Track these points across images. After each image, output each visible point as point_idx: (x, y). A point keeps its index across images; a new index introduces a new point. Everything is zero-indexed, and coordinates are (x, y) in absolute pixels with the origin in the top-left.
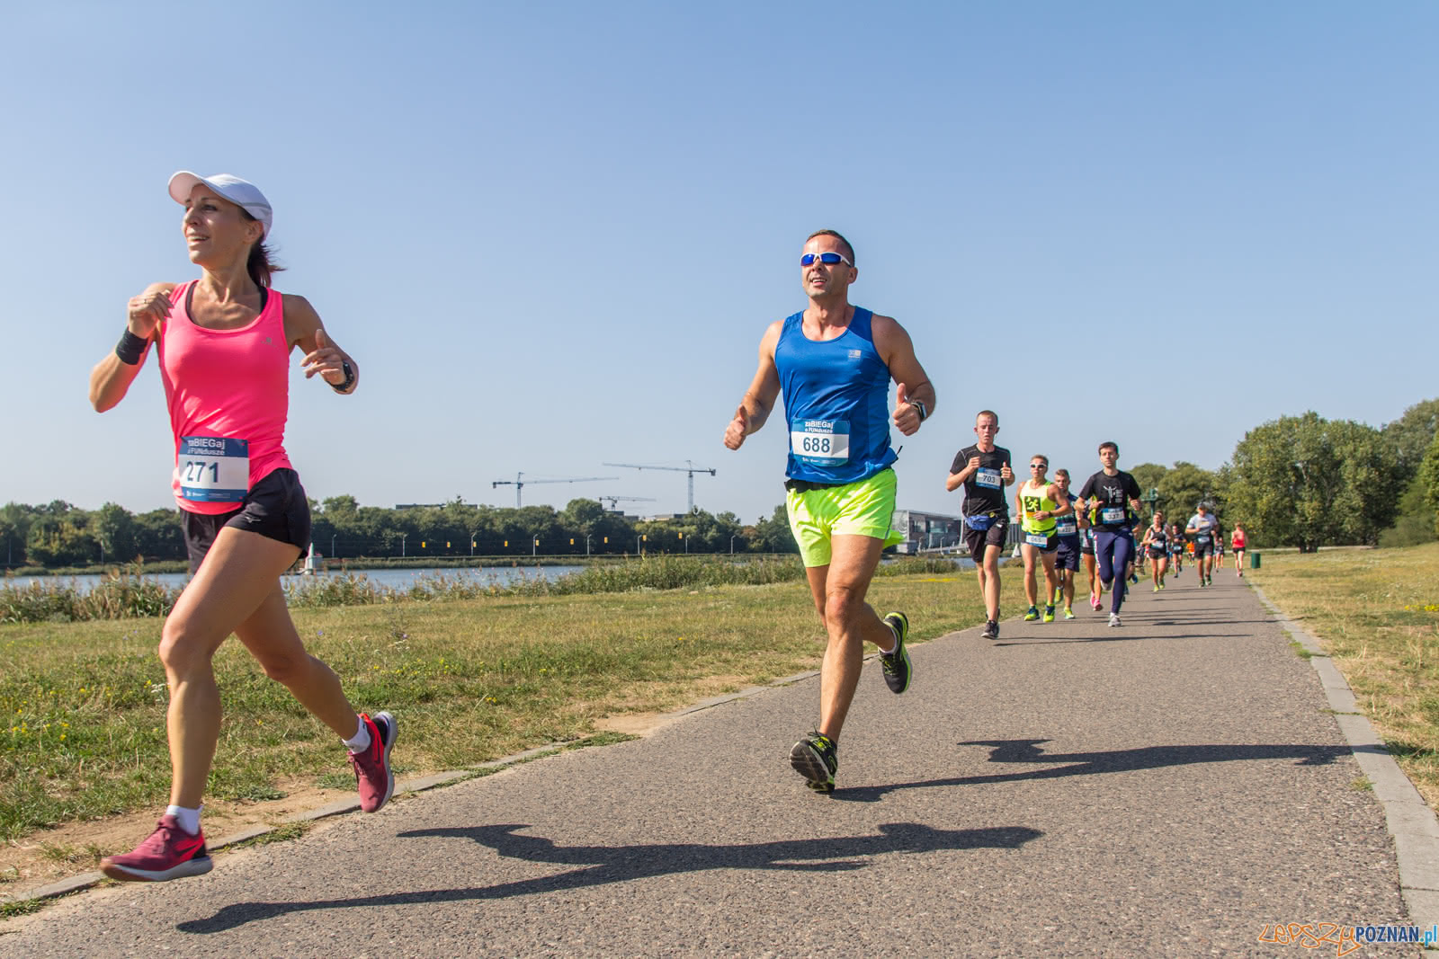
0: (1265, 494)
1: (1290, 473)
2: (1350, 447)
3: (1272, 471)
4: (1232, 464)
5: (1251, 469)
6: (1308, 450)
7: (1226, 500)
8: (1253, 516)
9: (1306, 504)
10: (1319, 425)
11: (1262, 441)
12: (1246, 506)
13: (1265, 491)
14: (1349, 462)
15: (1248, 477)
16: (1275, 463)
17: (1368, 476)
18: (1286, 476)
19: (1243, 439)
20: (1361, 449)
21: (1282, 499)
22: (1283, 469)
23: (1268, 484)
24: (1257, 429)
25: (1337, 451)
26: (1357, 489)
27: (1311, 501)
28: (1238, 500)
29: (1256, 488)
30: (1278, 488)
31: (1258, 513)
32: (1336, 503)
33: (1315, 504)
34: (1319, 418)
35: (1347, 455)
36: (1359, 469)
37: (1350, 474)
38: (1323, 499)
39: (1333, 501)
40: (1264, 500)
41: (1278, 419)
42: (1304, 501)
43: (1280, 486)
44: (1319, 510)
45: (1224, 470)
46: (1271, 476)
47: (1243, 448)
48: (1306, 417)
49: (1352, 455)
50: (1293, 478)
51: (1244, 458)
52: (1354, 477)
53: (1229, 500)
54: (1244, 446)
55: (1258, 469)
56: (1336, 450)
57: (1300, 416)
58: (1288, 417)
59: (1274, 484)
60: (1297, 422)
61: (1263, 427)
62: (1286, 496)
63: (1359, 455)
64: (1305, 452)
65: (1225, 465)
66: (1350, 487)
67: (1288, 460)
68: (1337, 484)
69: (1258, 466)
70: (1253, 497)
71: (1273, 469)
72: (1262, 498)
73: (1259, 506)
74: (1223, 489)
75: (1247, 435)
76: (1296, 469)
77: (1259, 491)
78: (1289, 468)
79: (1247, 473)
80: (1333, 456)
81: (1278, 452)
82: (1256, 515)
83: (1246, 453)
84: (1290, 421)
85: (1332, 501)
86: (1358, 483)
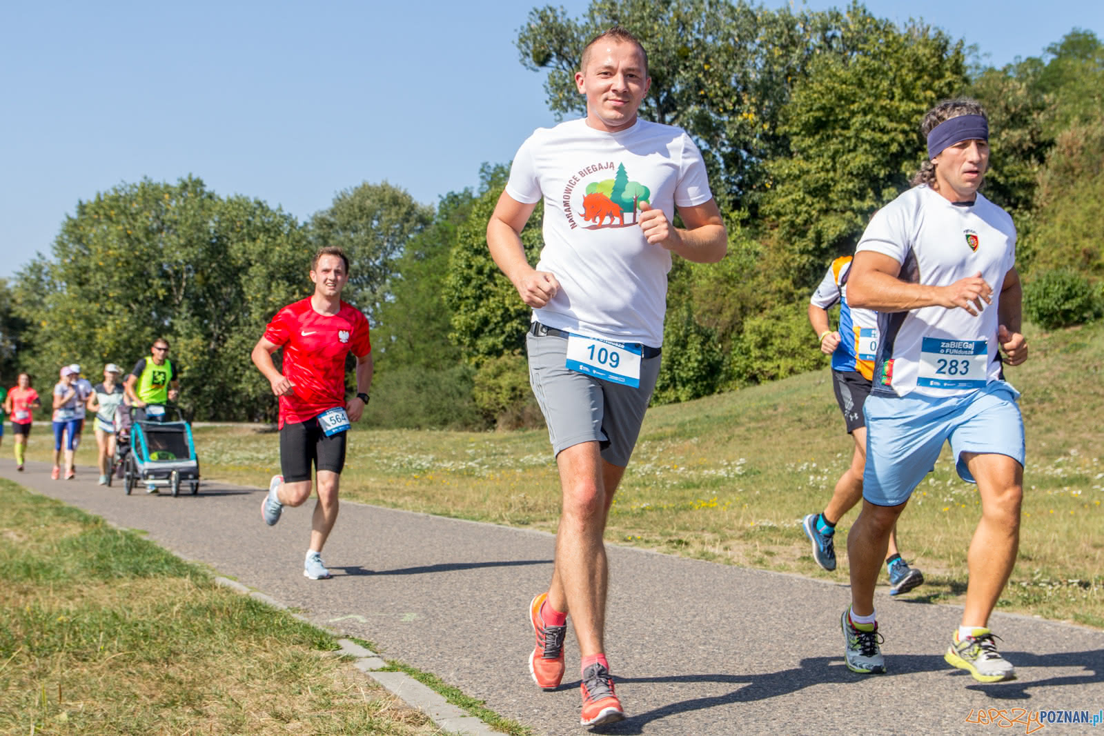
0: (111, 317)
1: (157, 282)
2: (260, 245)
3: (125, 275)
4: (52, 258)
5: (86, 270)
6: (190, 243)
7: (39, 325)
8: (88, 358)
9: (182, 341)
10: (207, 202)
11: (109, 218)
12: (76, 337)
13: (111, 313)
14: (258, 270)
15: (81, 284)
16: (133, 262)
17: (284, 300)
18: (150, 286)
19: (74, 215)
20: (278, 248)
21: (140, 329)
22: (143, 275)
23: (118, 300)
24: (99, 196)
25: (235, 250)
26: (266, 319)
27: (190, 336)
28: (61, 325)
29: (95, 306)
30: (131, 311)
31: (97, 354)
32: (231, 343)
33: (198, 341)
34: (207, 189)
35: (253, 257)
36: (274, 284)
37: (258, 290)
38: (208, 336)
39: (225, 341)
40: (110, 328)
41: (138, 185)
42: (177, 334)
43: (135, 307)
44: (203, 353)
45: (36, 269)
46: (122, 285)
47: (75, 232)
48: (185, 186)
49: (263, 256)
50: (162, 292)
51: (75, 248)
52: (265, 297)
53: (44, 324)
54: (76, 226)
55: (99, 268)
56: (235, 247)
57: (174, 183)
58: (155, 181)
59: (128, 300)
60: (170, 193)
61: (112, 193)
62: (145, 324)
63: (274, 258)
64: (185, 246)
65: (37, 258)
66: (256, 315)
67: (150, 258)
68: (229, 309)
69: (101, 264)
70: (90, 322)
71: (126, 271)
72: (104, 325)
73: (100, 338)
74: (33, 304)
75: (82, 208)
76: (165, 275)
77: (100, 312)
78: (153, 270)
79: (80, 278)
80: (227, 258)
81: (138, 240)
82: (93, 357)
83: (79, 240)
84: (156, 188)
85: (221, 340)
86: (270, 310)
